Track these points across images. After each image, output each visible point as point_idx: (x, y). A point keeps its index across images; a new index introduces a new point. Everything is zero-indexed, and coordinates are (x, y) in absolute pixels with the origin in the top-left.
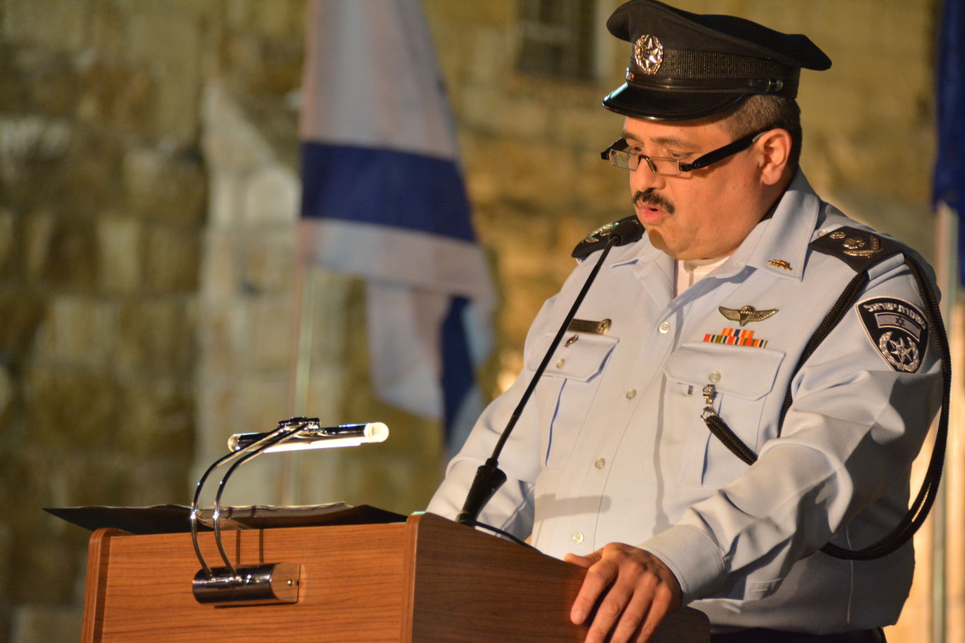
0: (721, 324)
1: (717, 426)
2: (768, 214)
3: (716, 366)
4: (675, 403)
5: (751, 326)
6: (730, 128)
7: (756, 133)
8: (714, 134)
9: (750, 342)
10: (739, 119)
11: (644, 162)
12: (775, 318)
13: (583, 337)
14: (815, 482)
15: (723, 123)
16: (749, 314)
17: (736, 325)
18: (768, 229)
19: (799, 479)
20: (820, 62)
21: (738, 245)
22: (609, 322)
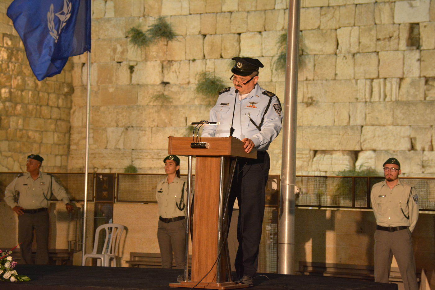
0: (249, 104)
1: (251, 120)
2: (254, 88)
3: (250, 111)
4: (243, 117)
5: (254, 105)
6: (251, 76)
7: (254, 77)
8: (249, 78)
9: (254, 107)
10: (252, 75)
11: (237, 82)
12: (258, 104)
13: (224, 106)
14: (272, 134)
15: (250, 76)
16: (253, 103)
17: (252, 105)
18: (254, 90)
19: (271, 133)
20: (262, 66)
21: (250, 92)
22: (229, 104)
